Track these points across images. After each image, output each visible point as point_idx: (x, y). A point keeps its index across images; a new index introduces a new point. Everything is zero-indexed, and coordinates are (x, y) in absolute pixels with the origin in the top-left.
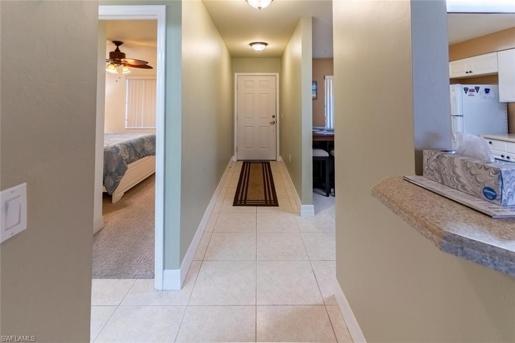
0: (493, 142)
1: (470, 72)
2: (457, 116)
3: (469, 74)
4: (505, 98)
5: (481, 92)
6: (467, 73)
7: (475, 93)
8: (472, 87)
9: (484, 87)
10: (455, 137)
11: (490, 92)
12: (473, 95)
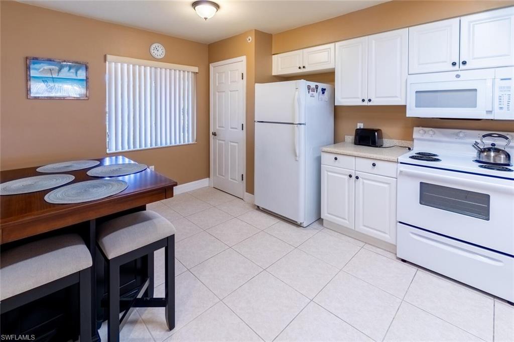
0: (338, 157)
1: (304, 67)
2: (300, 124)
3: (302, 70)
4: (340, 101)
5: (319, 93)
6: (300, 68)
7: (315, 93)
8: (313, 84)
9: (321, 86)
10: (298, 155)
11: (326, 92)
12: (314, 97)
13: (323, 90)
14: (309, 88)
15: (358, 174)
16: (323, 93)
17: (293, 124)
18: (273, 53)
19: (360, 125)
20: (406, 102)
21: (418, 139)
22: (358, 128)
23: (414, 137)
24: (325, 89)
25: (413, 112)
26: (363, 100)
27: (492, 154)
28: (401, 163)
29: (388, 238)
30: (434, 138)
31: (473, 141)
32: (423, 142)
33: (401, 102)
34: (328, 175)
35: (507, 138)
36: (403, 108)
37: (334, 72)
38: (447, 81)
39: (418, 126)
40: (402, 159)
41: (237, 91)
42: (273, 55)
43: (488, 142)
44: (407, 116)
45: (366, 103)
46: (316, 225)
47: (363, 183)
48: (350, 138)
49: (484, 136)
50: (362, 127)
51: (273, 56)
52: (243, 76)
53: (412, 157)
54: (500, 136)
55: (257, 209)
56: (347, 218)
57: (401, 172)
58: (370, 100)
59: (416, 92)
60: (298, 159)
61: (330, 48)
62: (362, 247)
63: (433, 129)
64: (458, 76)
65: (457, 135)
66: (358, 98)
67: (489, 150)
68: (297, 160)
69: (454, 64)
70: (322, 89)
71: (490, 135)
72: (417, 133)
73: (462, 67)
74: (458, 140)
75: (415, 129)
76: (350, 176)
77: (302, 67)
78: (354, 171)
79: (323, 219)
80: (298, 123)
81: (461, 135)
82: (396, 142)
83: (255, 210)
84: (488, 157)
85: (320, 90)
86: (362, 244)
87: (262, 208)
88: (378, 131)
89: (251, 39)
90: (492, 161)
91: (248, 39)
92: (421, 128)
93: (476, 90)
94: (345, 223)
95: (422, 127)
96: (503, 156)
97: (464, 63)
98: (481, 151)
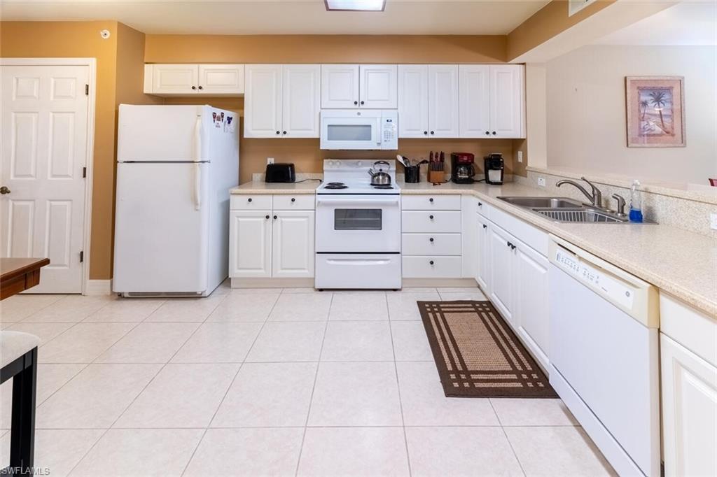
0: (251, 197)
1: (200, 88)
2: (203, 162)
3: (197, 92)
4: (249, 133)
5: (225, 122)
6: (194, 88)
7: (220, 122)
8: (218, 112)
9: (228, 113)
10: (199, 202)
11: (232, 122)
12: (219, 127)
13: (229, 119)
14: (214, 115)
15: (276, 213)
16: (229, 123)
17: (193, 162)
18: (145, 61)
19: (271, 161)
20: (320, 135)
21: (328, 171)
22: (268, 163)
23: (324, 168)
24: (231, 118)
25: (326, 145)
26: (278, 133)
27: (381, 177)
28: (319, 194)
29: (307, 273)
30: (341, 168)
31: (368, 168)
32: (332, 172)
33: (314, 135)
34: (239, 221)
35: (388, 164)
36: (317, 141)
37: (243, 98)
38: (351, 118)
39: (327, 158)
40: (319, 190)
41: (74, 112)
42: (147, 63)
43: (377, 168)
44: (321, 148)
45: (280, 136)
46: (221, 289)
47: (282, 222)
48: (259, 176)
49: (375, 164)
50: (273, 162)
51: (146, 65)
52: (87, 90)
53: (326, 188)
54: (385, 163)
55: (118, 299)
56: (263, 267)
57: (319, 202)
58: (285, 133)
59: (329, 126)
60: (199, 208)
61: (238, 70)
62: (281, 293)
63: (340, 161)
64: (359, 114)
65: (357, 164)
66: (272, 130)
67: (379, 174)
68: (197, 210)
69: (356, 103)
70: (228, 117)
71: (379, 162)
72: (328, 165)
73: (361, 106)
74: (358, 169)
75: (325, 160)
76: (268, 217)
77: (197, 87)
78: (271, 211)
79: (230, 279)
80: (200, 160)
81: (360, 164)
82: (308, 176)
83: (114, 301)
84: (378, 180)
85: (225, 119)
86: (280, 290)
87: (130, 293)
88: (292, 166)
89: (108, 35)
90: (381, 183)
91: (102, 34)
92: (329, 160)
93: (370, 126)
94: (261, 273)
95: (331, 159)
96: (387, 178)
97: (363, 103)
98: (374, 176)
